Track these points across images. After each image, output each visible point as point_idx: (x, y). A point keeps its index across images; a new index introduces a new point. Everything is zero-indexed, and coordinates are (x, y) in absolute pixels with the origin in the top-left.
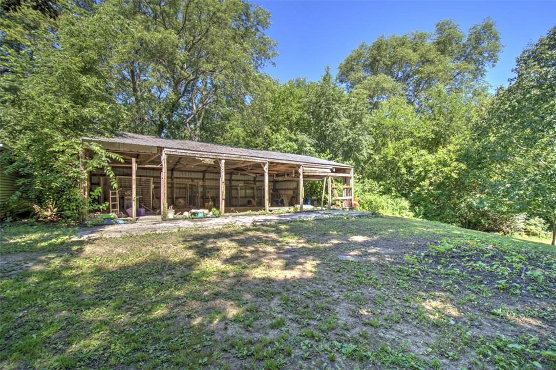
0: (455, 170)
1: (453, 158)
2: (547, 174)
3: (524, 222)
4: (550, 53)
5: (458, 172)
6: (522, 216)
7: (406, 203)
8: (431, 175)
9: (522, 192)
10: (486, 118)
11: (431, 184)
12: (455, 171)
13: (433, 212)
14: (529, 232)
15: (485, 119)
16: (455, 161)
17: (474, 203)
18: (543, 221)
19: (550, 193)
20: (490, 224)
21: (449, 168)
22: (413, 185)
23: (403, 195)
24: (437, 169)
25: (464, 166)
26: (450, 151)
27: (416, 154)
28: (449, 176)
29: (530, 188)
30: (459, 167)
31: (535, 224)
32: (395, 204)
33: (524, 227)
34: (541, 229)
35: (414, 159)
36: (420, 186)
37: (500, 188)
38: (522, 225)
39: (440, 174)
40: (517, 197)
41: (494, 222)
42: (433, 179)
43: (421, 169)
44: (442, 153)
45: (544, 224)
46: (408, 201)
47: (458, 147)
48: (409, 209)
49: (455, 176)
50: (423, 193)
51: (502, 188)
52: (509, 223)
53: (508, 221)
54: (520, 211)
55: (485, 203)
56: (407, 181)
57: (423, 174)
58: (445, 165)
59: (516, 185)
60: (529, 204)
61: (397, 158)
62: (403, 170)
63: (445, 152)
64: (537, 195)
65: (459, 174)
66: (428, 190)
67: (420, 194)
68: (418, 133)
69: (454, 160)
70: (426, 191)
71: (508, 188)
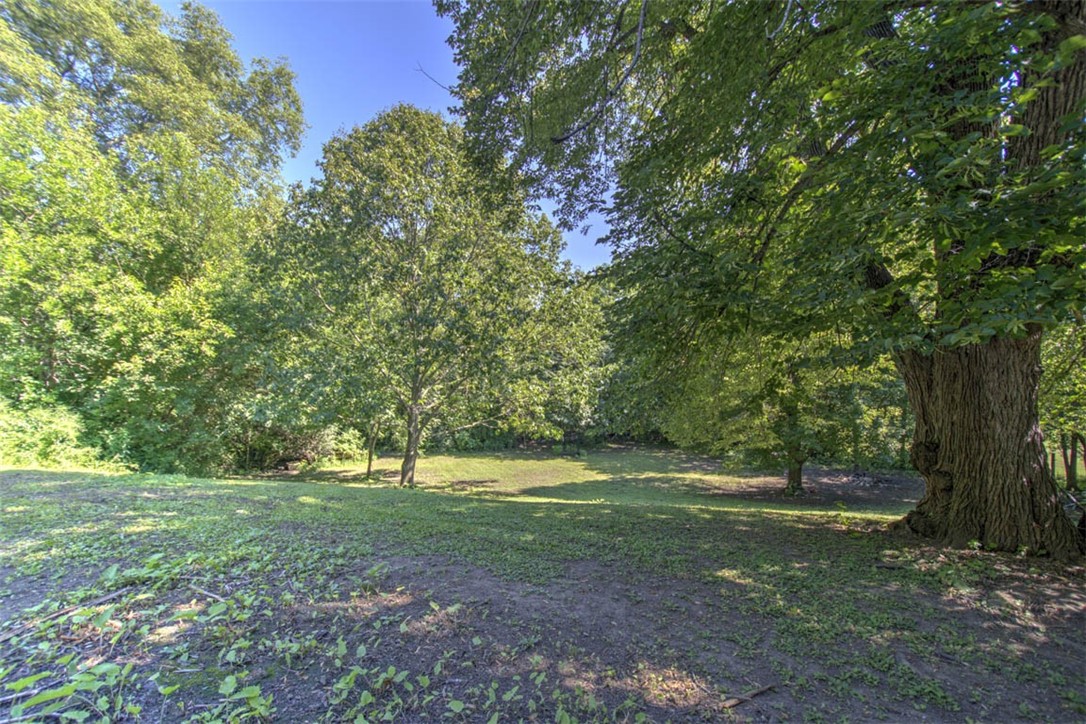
0: (208, 338)
1: (206, 309)
2: (362, 357)
3: (336, 439)
4: (366, 154)
5: (217, 342)
6: (334, 428)
7: (68, 423)
8: (149, 346)
9: (328, 389)
10: (273, 236)
11: (149, 369)
12: (211, 341)
13: (157, 439)
14: (341, 454)
15: (269, 237)
16: (209, 318)
17: (247, 414)
18: (358, 434)
19: (366, 391)
20: (286, 449)
21: (196, 332)
22: (101, 368)
23: (65, 398)
24: (167, 333)
25: (230, 330)
26: (198, 292)
27: (107, 286)
28: (196, 351)
29: (339, 381)
30: (219, 332)
31: (349, 441)
32: (29, 428)
33: (336, 447)
34: (355, 446)
35: (101, 299)
36: (114, 373)
37: (295, 382)
38: (332, 444)
39: (174, 346)
40: (321, 398)
41: (294, 443)
42: (155, 356)
43: (119, 327)
44: (179, 295)
45: (359, 439)
46: (76, 417)
47: (219, 287)
48: (78, 438)
49: (210, 352)
50: (127, 391)
51: (298, 382)
52: (315, 443)
53: (314, 439)
54: (326, 423)
55: (268, 412)
56: (81, 358)
57: (127, 341)
58: (187, 324)
59: (320, 376)
60: (338, 410)
61: (39, 288)
62: (63, 326)
63: (187, 294)
64: (348, 394)
65: (217, 348)
66: (142, 383)
67: (120, 395)
68: (117, 230)
69: (207, 315)
70: (136, 387)
71: (307, 381)
